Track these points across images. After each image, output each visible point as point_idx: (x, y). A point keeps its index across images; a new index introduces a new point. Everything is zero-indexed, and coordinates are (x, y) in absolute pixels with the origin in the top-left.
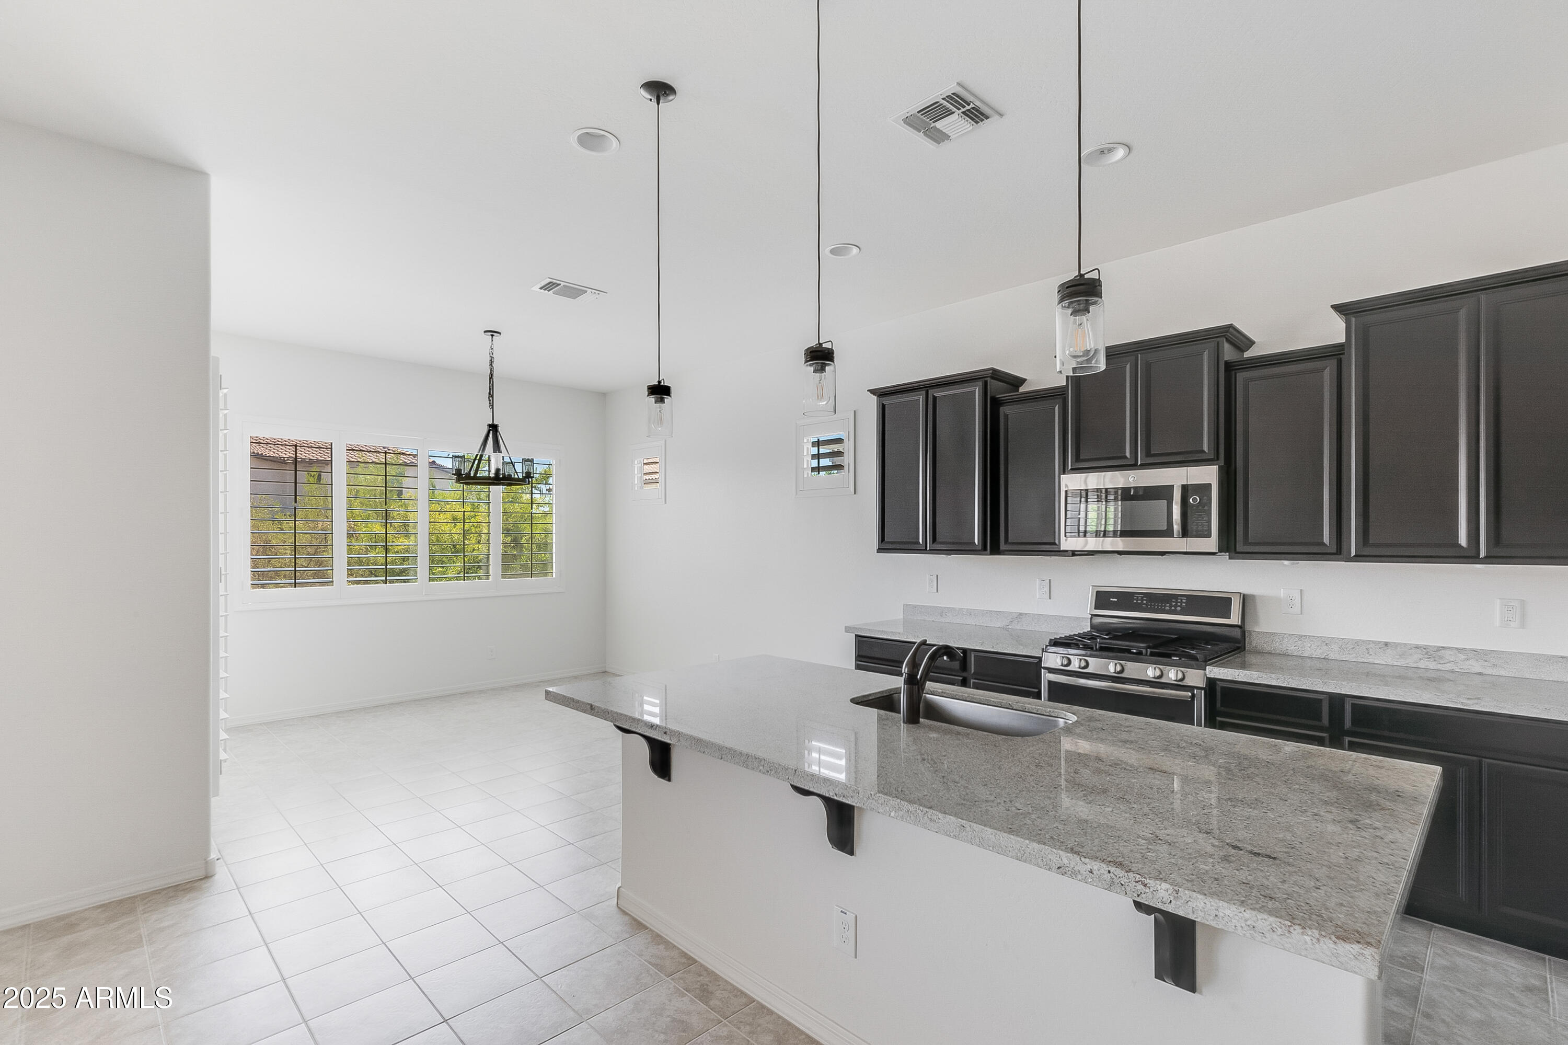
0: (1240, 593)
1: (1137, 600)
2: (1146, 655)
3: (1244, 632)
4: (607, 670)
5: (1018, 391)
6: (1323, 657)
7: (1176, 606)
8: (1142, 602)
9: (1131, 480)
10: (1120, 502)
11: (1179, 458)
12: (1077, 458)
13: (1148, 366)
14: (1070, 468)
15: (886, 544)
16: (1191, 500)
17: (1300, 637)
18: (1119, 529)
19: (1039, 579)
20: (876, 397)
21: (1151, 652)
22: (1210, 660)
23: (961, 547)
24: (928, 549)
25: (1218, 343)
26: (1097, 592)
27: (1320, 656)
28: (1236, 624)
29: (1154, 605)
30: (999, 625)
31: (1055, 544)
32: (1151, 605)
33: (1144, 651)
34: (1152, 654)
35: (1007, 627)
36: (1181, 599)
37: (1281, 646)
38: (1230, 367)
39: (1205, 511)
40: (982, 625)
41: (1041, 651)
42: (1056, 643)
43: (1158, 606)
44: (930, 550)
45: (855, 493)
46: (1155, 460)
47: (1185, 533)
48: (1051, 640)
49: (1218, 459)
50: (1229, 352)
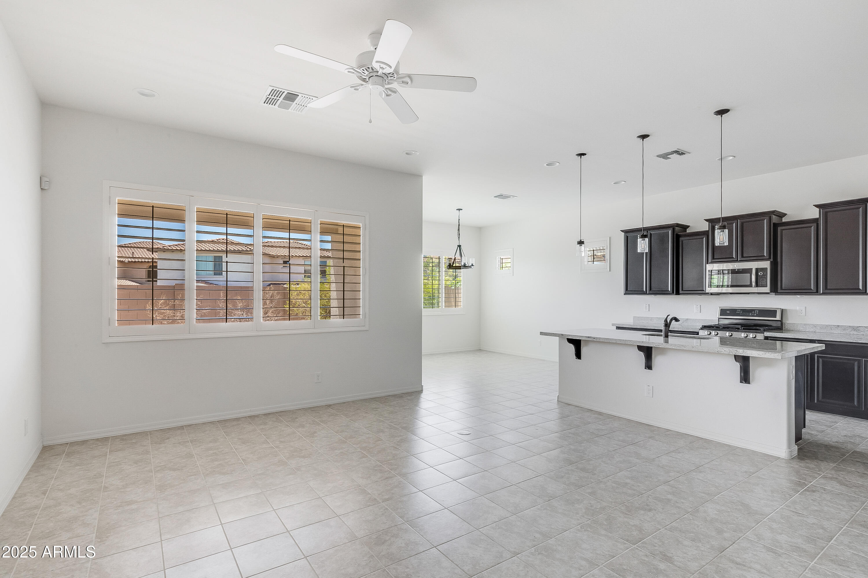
0: (781, 308)
1: (738, 312)
2: (741, 329)
3: (782, 323)
4: (481, 349)
5: (686, 232)
7: (754, 314)
8: (740, 312)
9: (735, 266)
10: (730, 275)
11: (755, 258)
12: (713, 258)
13: (742, 224)
14: (710, 262)
15: (628, 291)
16: (759, 274)
17: (805, 324)
18: (730, 284)
19: (696, 304)
20: (623, 233)
21: (743, 328)
22: (766, 330)
23: (664, 292)
24: (648, 293)
25: (770, 216)
26: (721, 309)
27: (813, 331)
28: (779, 320)
29: (745, 314)
31: (703, 290)
33: (740, 328)
34: (743, 329)
35: (681, 324)
36: (756, 311)
37: (797, 328)
38: (776, 226)
39: (765, 278)
41: (699, 330)
42: (704, 327)
43: (747, 314)
44: (649, 293)
45: (610, 271)
46: (745, 259)
47: (757, 285)
48: (702, 325)
49: (770, 258)
50: (775, 219)
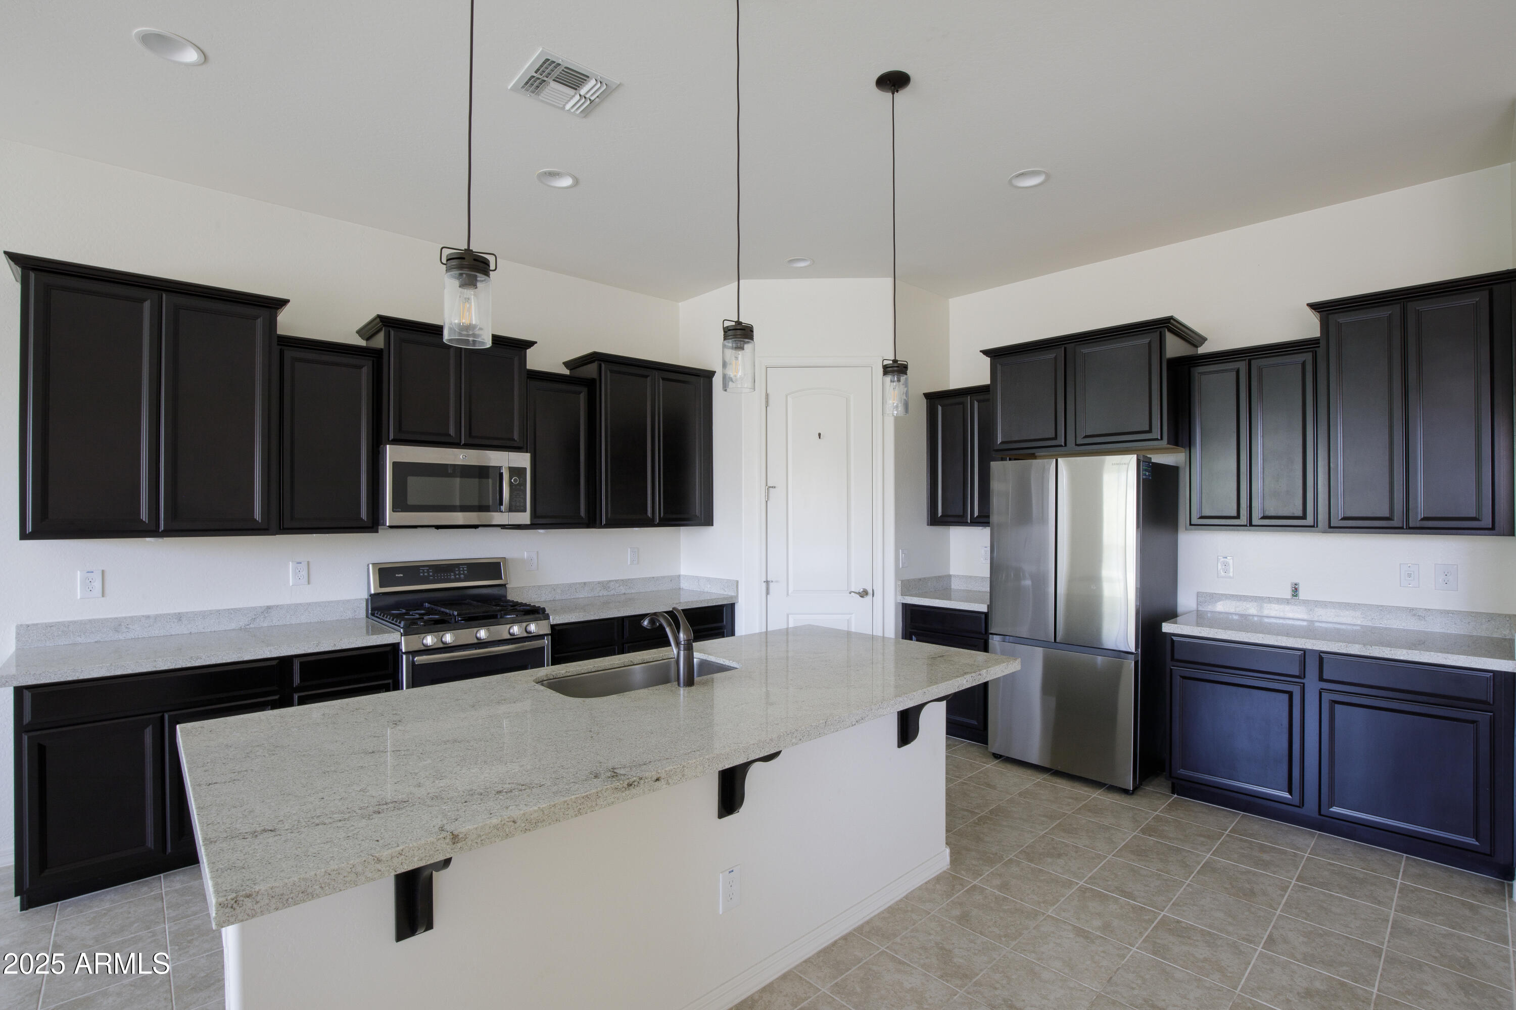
1: (424, 572)
3: (506, 589)
6: (552, 599)
7: (459, 574)
12: (400, 430)
14: (391, 438)
17: (539, 587)
19: (292, 562)
26: (382, 569)
28: (505, 582)
29: (441, 576)
30: (233, 626)
32: (438, 576)
35: (248, 627)
38: (528, 376)
40: (204, 631)
43: (444, 576)
49: (529, 449)
